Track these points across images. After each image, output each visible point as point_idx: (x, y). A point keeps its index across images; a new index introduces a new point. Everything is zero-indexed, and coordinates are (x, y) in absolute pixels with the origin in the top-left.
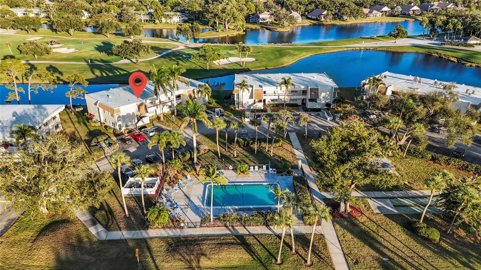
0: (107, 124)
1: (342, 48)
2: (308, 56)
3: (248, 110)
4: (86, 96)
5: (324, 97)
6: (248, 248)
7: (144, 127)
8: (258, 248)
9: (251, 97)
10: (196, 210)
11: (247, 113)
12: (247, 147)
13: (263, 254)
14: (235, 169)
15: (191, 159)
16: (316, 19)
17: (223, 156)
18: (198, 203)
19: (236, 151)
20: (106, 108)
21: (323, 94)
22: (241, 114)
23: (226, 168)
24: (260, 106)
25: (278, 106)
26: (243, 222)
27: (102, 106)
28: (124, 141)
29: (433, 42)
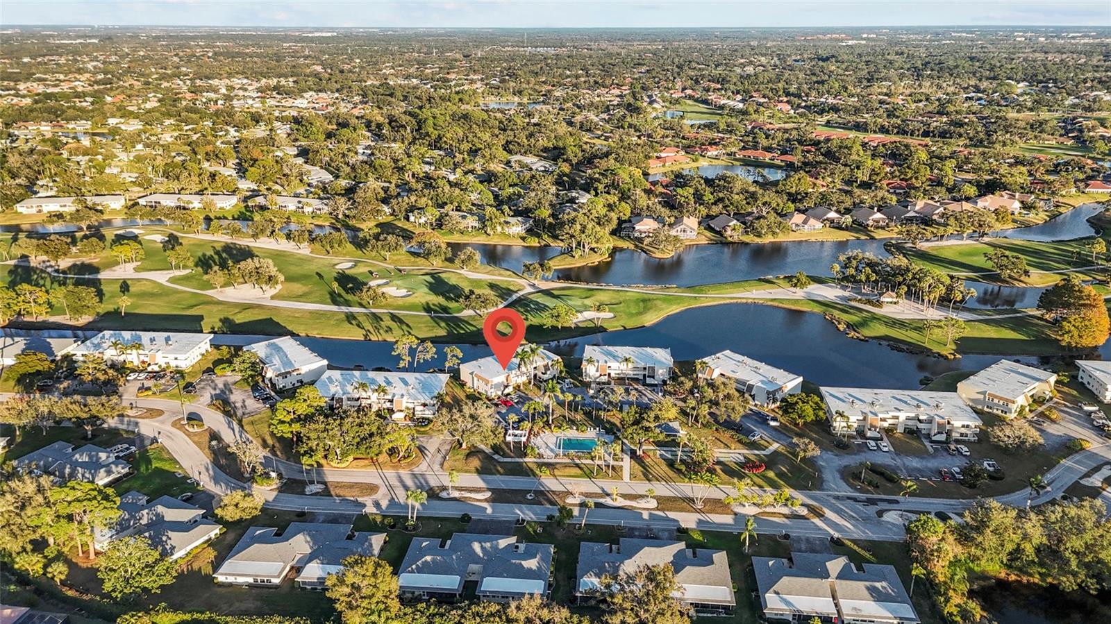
0: (480, 390)
1: (724, 298)
2: (678, 311)
3: (595, 382)
4: (461, 366)
5: (661, 373)
6: (580, 468)
7: (509, 394)
8: (585, 469)
9: (597, 371)
10: (552, 450)
11: (593, 385)
12: (588, 414)
13: (588, 472)
14: (577, 429)
15: (548, 421)
16: (719, 233)
17: (570, 419)
18: (553, 447)
19: (579, 417)
20: (479, 378)
21: (661, 371)
22: (588, 385)
23: (571, 428)
24: (604, 379)
25: (621, 380)
26: (579, 458)
27: (476, 375)
28: (496, 405)
29: (847, 294)
